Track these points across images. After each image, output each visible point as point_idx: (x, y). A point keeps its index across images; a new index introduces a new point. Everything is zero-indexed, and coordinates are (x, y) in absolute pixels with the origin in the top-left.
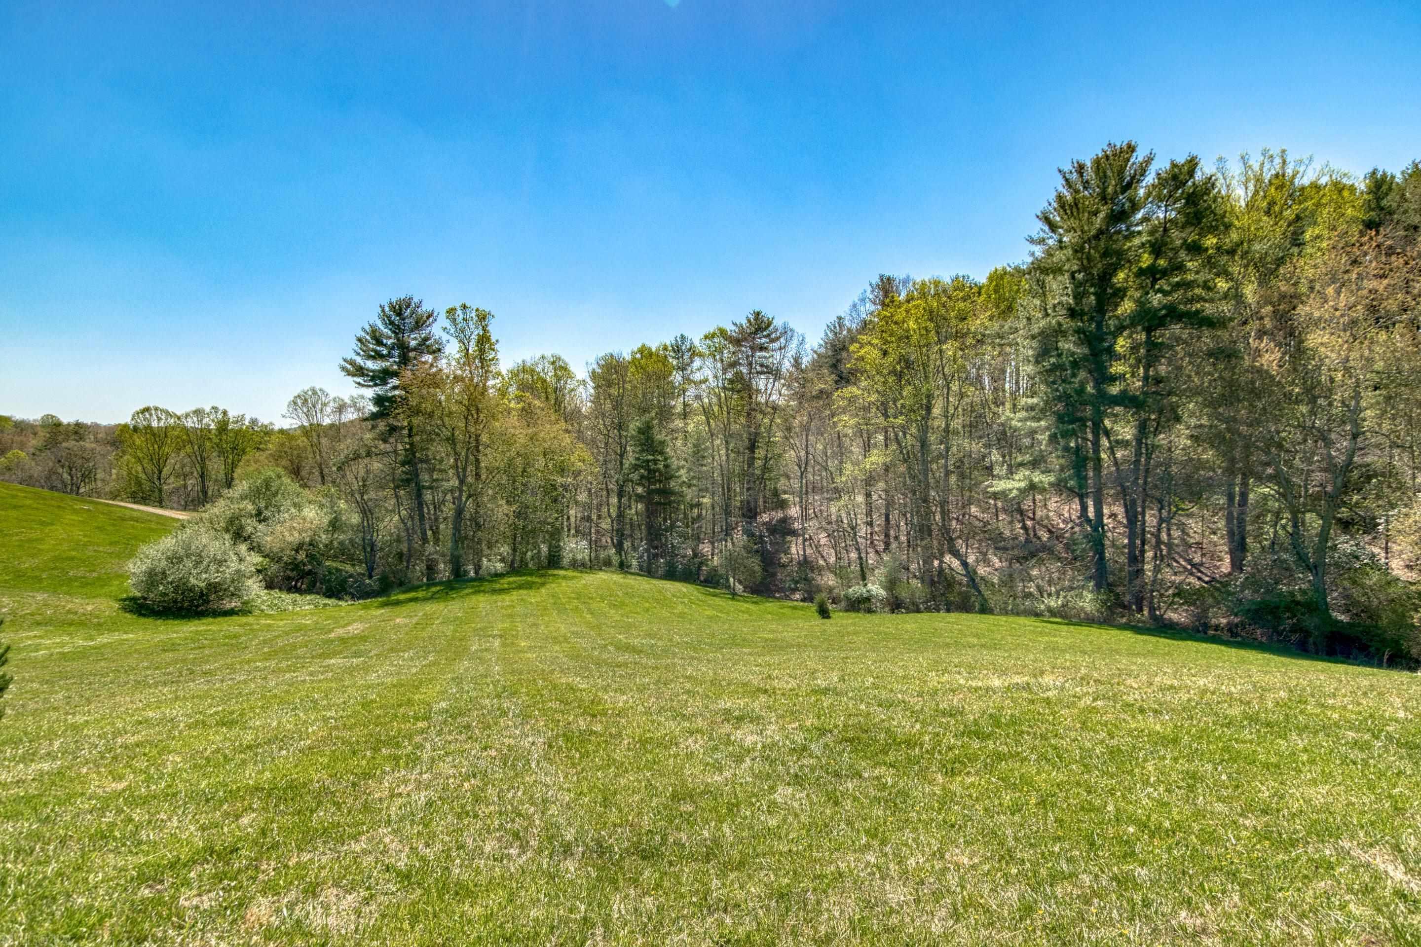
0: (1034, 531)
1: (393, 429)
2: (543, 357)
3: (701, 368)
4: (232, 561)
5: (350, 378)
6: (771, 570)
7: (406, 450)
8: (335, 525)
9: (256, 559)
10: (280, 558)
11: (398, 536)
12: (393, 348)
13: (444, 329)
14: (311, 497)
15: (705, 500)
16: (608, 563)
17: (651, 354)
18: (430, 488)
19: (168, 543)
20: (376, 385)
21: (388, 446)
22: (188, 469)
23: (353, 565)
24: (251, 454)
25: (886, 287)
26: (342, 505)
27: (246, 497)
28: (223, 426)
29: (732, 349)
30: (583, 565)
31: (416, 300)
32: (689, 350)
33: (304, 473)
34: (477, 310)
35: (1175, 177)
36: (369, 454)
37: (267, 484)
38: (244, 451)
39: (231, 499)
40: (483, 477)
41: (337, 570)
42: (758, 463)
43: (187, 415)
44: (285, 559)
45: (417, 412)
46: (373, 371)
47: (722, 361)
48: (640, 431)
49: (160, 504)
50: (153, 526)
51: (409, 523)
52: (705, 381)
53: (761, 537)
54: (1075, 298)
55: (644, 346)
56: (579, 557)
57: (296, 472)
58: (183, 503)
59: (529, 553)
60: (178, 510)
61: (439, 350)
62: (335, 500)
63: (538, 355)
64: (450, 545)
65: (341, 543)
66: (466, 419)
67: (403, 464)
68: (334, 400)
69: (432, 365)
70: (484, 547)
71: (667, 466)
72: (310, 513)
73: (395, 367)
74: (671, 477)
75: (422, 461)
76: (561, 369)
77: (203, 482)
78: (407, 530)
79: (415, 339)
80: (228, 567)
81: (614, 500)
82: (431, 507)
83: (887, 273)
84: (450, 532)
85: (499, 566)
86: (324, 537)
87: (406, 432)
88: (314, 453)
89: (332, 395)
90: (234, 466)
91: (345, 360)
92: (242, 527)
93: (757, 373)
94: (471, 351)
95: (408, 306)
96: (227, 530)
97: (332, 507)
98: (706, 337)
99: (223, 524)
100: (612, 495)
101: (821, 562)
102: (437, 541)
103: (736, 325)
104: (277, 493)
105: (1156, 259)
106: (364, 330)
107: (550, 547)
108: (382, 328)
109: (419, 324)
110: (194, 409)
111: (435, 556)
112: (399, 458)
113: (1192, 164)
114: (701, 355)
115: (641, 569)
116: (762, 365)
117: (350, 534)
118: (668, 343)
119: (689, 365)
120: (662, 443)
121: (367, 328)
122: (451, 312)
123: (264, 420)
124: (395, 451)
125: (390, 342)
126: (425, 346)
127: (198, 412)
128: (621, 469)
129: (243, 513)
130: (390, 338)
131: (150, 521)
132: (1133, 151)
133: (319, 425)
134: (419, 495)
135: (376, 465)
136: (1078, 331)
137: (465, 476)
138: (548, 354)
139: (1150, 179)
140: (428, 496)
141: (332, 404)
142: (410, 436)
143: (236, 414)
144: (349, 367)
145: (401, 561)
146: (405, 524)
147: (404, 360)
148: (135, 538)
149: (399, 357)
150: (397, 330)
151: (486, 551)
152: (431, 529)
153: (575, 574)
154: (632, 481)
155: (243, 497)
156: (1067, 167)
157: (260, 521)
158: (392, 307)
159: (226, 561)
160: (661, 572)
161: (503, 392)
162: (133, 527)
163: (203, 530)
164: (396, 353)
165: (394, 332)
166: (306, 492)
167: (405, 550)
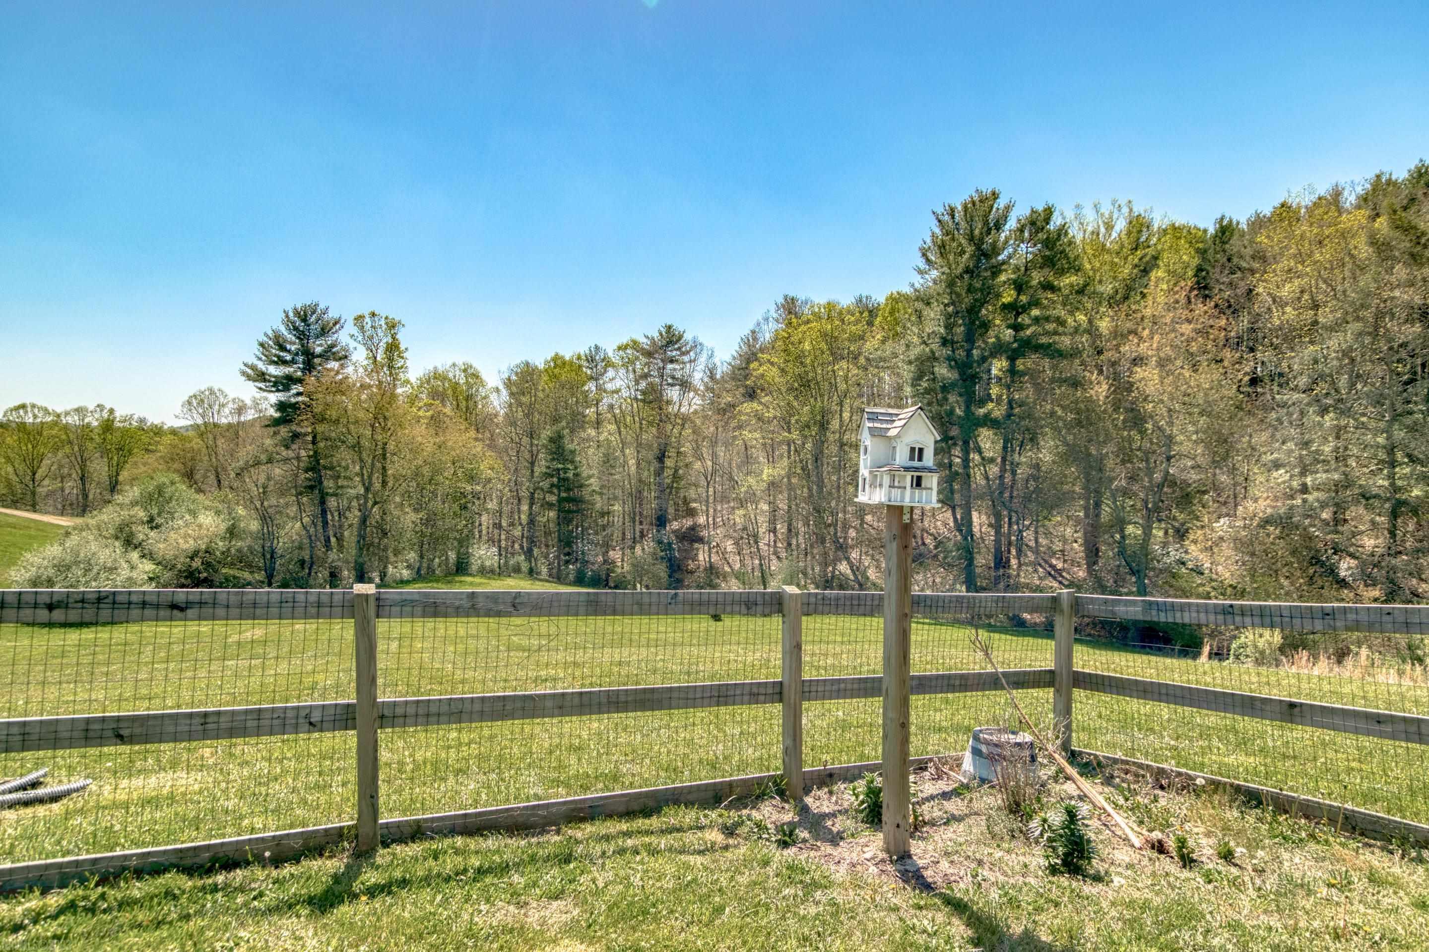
0: (922, 539)
1: (296, 436)
2: (454, 365)
3: (613, 379)
4: (123, 569)
5: (251, 383)
6: (677, 575)
7: (309, 457)
8: (232, 532)
9: (148, 566)
10: (174, 566)
11: (301, 543)
12: (297, 354)
13: (352, 336)
14: (207, 503)
15: (616, 508)
16: (517, 570)
17: (564, 363)
18: (336, 495)
19: (54, 550)
20: (278, 391)
21: (290, 452)
22: (66, 471)
23: (252, 573)
24: (138, 456)
25: (790, 307)
26: (241, 511)
27: (137, 503)
28: (108, 426)
29: (644, 360)
30: (492, 571)
31: (322, 306)
32: (603, 360)
33: (198, 477)
34: (386, 318)
35: (1033, 223)
36: (270, 461)
37: (160, 490)
38: (130, 452)
39: (121, 505)
40: (390, 484)
41: (234, 577)
42: (668, 472)
43: (67, 414)
44: (179, 566)
45: (322, 419)
46: (275, 377)
47: (634, 371)
48: (551, 440)
49: (34, 508)
50: (33, 532)
51: (312, 530)
52: (617, 391)
53: (670, 544)
54: (946, 327)
55: (557, 354)
56: (488, 563)
57: (189, 475)
58: (60, 506)
59: (437, 560)
60: (54, 514)
61: (346, 357)
62: (233, 506)
63: (450, 363)
64: (354, 552)
65: (239, 551)
66: (373, 426)
67: (307, 470)
68: (234, 400)
69: (338, 373)
70: (391, 555)
71: (576, 475)
72: (207, 520)
73: (299, 373)
74: (581, 486)
75: (325, 468)
76: (472, 375)
77: (84, 484)
78: (310, 537)
79: (321, 345)
80: (118, 575)
81: (525, 507)
82: (336, 514)
83: (791, 294)
84: (354, 539)
85: (406, 574)
86: (221, 544)
87: (310, 438)
88: (210, 455)
89: (231, 396)
90: (119, 467)
91: (245, 365)
92: (132, 534)
93: (668, 384)
94: (378, 359)
95: (313, 313)
96: (117, 538)
97: (230, 514)
98: (619, 348)
99: (111, 531)
100: (523, 502)
101: (727, 569)
102: (341, 547)
103: (647, 337)
104: (171, 498)
105: (1019, 295)
106: (266, 335)
107: (458, 553)
108: (286, 333)
109: (324, 331)
110: (76, 407)
111: (339, 564)
112: (302, 465)
113: (1049, 212)
114: (613, 366)
115: (550, 575)
116: (673, 378)
117: (249, 541)
118: (582, 353)
119: (602, 375)
120: (573, 452)
121: (270, 333)
122: (359, 319)
123: (154, 419)
124: (298, 458)
125: (293, 348)
126: (329, 353)
127: (78, 410)
128: (532, 476)
129: (134, 519)
130: (294, 343)
131: (29, 527)
132: (996, 199)
133: (216, 425)
134: (323, 502)
135: (277, 471)
136: (949, 359)
137: (370, 483)
138: (460, 362)
139: (1012, 224)
140: (332, 503)
141: (231, 405)
142: (314, 442)
143: (124, 413)
144: (249, 371)
145: (303, 568)
146: (308, 531)
147: (309, 366)
148: (14, 545)
149: (304, 363)
150: (302, 336)
151: (392, 559)
152: (335, 536)
153: (483, 580)
154: (542, 490)
155: (134, 504)
156: (940, 210)
157: (152, 528)
158: (297, 313)
159: (116, 569)
160: (571, 577)
161: (412, 399)
162: (10, 534)
163: (91, 537)
164: (300, 359)
165: (298, 338)
166: (200, 497)
167: (307, 558)
